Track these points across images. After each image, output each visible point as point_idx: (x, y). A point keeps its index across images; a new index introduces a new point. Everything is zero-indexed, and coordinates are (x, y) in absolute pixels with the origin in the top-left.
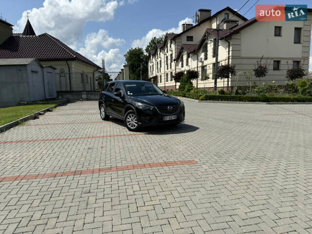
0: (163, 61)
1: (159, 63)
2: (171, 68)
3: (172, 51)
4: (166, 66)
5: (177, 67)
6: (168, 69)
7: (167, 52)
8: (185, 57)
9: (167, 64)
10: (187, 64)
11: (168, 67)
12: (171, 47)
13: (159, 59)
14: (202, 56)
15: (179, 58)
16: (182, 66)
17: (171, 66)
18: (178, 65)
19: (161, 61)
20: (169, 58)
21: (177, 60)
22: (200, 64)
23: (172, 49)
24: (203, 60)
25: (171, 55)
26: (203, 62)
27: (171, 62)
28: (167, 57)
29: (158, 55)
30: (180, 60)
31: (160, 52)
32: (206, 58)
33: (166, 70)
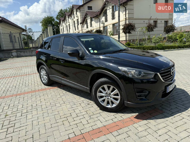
0: (71, 24)
1: (68, 26)
2: (78, 29)
3: (78, 17)
4: (74, 28)
5: (83, 28)
6: (75, 30)
7: (74, 18)
8: (89, 21)
9: (75, 27)
10: (91, 26)
11: (75, 29)
12: (76, 14)
13: (68, 24)
14: (103, 19)
15: (84, 21)
16: (87, 28)
17: (78, 27)
18: (84, 27)
19: (69, 25)
20: (76, 22)
21: (82, 23)
22: (102, 25)
23: (78, 16)
24: (104, 22)
25: (78, 20)
26: (104, 24)
27: (78, 24)
28: (74, 22)
29: (66, 20)
30: (85, 23)
31: (68, 18)
32: (106, 20)
33: (74, 31)
